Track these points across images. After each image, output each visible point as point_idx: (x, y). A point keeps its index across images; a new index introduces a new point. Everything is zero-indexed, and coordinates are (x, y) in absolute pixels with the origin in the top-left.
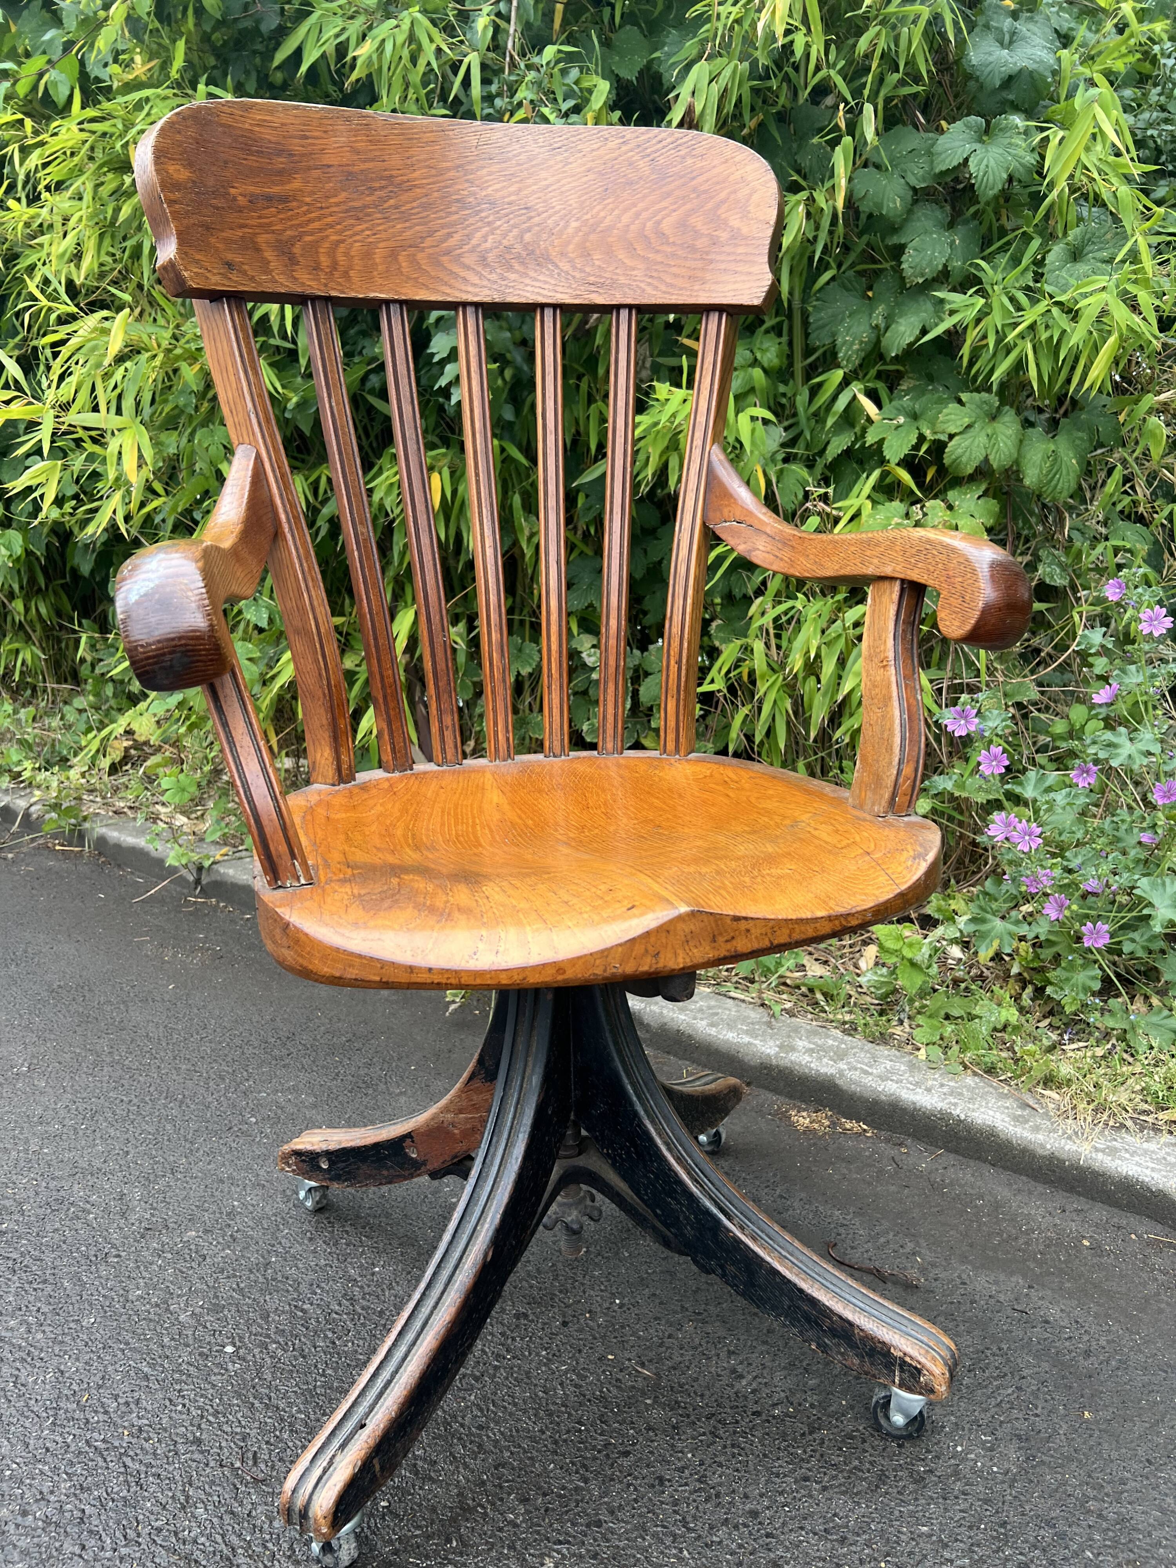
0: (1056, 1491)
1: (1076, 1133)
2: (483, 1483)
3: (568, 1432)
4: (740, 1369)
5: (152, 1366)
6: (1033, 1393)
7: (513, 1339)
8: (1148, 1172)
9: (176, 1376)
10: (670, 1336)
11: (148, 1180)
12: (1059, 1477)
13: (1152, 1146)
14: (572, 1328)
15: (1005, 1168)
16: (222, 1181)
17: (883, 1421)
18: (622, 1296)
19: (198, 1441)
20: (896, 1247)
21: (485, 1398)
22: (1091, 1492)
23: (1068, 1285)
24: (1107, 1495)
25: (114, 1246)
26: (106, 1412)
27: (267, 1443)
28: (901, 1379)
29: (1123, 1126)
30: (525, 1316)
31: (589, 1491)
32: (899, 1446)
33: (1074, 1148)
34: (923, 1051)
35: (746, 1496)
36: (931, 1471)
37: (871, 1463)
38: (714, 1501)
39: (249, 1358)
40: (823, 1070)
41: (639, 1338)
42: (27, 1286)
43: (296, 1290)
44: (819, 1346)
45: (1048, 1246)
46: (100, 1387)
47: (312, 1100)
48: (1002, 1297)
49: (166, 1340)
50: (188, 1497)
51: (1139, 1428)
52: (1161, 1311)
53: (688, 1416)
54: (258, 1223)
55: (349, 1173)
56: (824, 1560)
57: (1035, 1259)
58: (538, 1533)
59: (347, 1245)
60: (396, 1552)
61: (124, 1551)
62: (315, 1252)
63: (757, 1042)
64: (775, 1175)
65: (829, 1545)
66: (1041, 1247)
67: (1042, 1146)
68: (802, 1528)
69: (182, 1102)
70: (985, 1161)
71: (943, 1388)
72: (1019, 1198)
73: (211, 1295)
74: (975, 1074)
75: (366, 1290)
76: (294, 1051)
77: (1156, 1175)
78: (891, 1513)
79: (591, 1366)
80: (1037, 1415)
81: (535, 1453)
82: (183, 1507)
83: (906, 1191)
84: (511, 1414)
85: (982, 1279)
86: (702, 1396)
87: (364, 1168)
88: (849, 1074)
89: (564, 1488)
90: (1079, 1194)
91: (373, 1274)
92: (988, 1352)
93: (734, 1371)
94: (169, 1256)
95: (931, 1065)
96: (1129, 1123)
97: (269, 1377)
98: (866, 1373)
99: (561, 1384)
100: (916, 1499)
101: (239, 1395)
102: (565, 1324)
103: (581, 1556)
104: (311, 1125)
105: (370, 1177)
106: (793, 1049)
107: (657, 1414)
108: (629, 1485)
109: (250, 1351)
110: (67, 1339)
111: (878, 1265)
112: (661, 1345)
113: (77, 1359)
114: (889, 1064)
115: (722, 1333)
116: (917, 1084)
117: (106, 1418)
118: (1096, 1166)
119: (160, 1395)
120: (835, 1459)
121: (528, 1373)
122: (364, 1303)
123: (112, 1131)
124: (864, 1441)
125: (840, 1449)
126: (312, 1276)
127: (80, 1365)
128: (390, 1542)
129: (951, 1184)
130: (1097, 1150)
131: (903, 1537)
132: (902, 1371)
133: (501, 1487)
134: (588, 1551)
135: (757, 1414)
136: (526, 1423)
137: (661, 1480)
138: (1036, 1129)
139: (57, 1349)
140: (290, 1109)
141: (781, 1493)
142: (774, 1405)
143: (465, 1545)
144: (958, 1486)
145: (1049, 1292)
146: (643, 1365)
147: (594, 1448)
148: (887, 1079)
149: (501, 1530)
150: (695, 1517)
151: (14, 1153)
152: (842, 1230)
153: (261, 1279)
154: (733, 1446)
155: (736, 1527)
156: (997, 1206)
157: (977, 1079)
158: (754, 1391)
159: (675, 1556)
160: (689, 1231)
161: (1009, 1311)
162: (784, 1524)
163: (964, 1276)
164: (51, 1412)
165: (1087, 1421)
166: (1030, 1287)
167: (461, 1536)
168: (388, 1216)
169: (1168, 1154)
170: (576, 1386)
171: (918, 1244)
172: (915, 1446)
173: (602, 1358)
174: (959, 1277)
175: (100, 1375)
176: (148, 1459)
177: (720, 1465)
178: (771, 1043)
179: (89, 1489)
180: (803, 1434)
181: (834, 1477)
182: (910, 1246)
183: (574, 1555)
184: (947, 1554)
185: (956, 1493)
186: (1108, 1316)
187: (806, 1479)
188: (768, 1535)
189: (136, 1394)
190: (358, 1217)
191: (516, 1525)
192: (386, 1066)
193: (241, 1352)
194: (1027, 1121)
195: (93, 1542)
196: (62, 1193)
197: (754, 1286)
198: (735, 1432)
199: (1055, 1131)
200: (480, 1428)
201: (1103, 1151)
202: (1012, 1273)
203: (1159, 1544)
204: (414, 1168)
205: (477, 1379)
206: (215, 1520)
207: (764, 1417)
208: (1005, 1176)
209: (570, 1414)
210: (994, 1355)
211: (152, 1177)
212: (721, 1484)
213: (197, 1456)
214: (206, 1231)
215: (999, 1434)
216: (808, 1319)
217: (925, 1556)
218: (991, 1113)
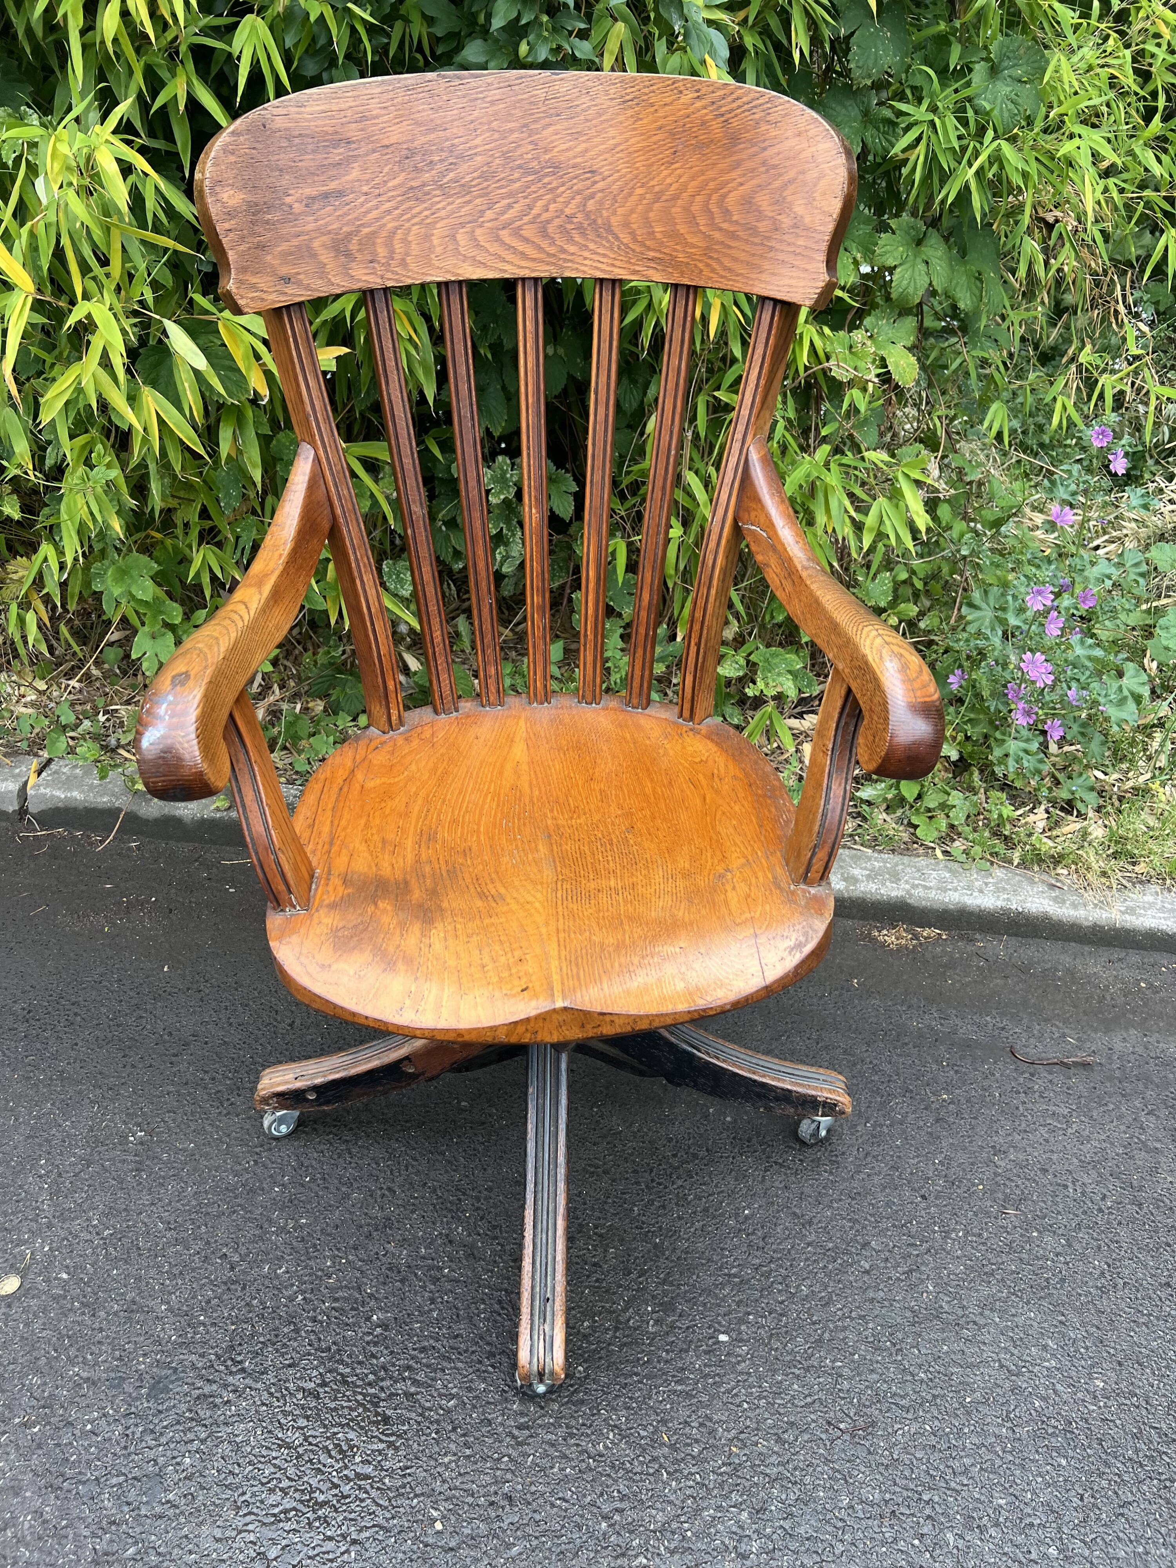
4: (1059, 1180)
8: (1163, 921)
19: (793, 1424)
20: (1048, 1035)
23: (1161, 1024)
26: (697, 1441)
29: (1121, 885)
39: (745, 1337)
45: (1125, 996)
48: (1138, 1051)
57: (1128, 1011)
66: (1123, 999)
70: (1042, 937)
72: (1079, 961)
74: (999, 866)
85: (1116, 1040)
88: (914, 892)
90: (1119, 947)
102: (924, 1197)
116: (969, 888)
117: (702, 1445)
119: (718, 1403)
129: (1031, 963)
130: (1123, 913)
138: (1073, 906)
145: (1157, 1035)
148: (946, 889)
156: (1072, 973)
157: (1004, 871)
161: (1152, 1061)
163: (1105, 1043)
164: (655, 1465)
166: (1144, 1035)
169: (1163, 902)
171: (1058, 1027)
182: (1055, 1030)
189: (700, 1413)
194: (1064, 900)
199: (1087, 904)
201: (1127, 912)
208: (1059, 946)
218: (1036, 900)
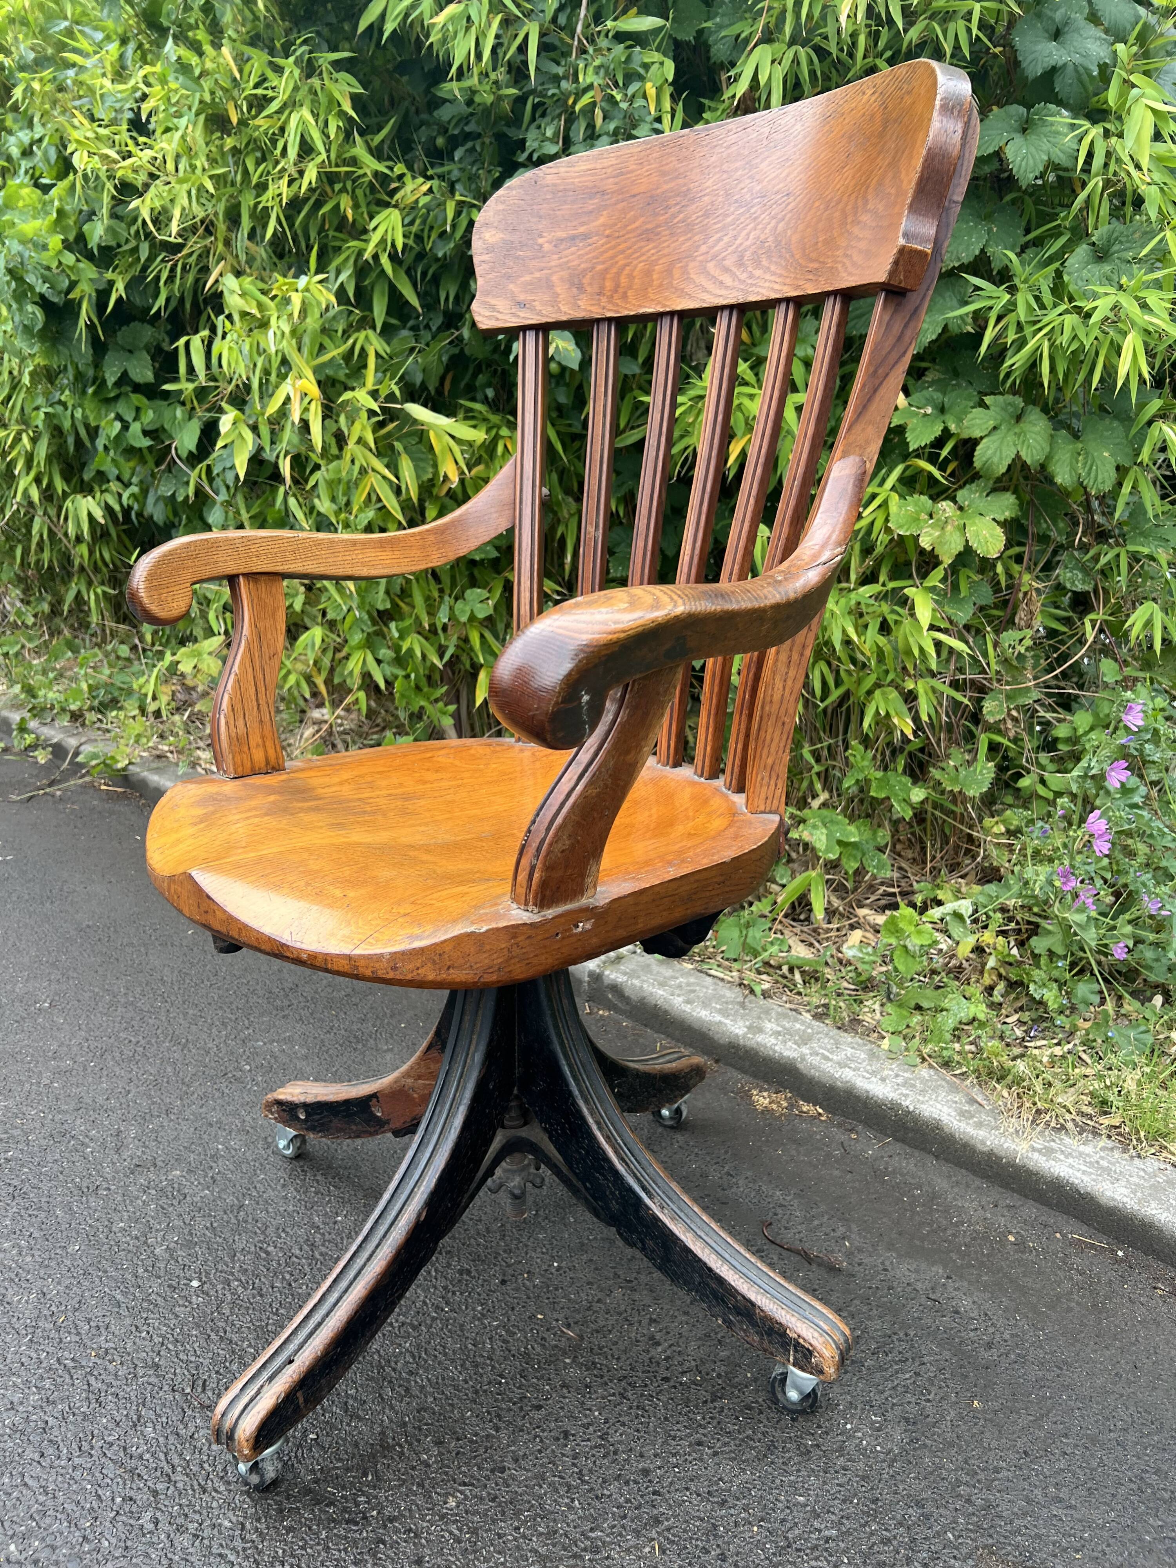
0: (932, 1473)
1: (1017, 1132)
2: (405, 1424)
3: (489, 1383)
4: (658, 1336)
5: (124, 1294)
6: (929, 1379)
7: (454, 1293)
8: (1079, 1174)
9: (145, 1305)
10: (599, 1301)
11: (144, 1118)
12: (937, 1460)
13: (1088, 1149)
14: (509, 1287)
15: (947, 1160)
16: (211, 1125)
17: (780, 1396)
18: (560, 1259)
19: (157, 1366)
20: (828, 1230)
21: (419, 1347)
22: (965, 1478)
23: (985, 1278)
24: (979, 1481)
25: (105, 1179)
26: (78, 1334)
27: (217, 1372)
28: (795, 1358)
29: (1063, 1127)
30: (469, 1272)
31: (498, 1438)
32: (793, 1420)
33: (1013, 1146)
34: (886, 1041)
35: (642, 1456)
36: (818, 1446)
37: (763, 1434)
38: (611, 1457)
39: (212, 1293)
40: (786, 1053)
41: (570, 1300)
42: (23, 1212)
43: (263, 1232)
44: (724, 1321)
45: (974, 1239)
46: (76, 1310)
47: (304, 1051)
48: (919, 1286)
49: (140, 1271)
50: (139, 1417)
51: (1024, 1420)
52: (1069, 1310)
53: (602, 1377)
54: (238, 1165)
55: (323, 1125)
56: (702, 1520)
57: (959, 1251)
58: (446, 1474)
59: (316, 1193)
60: (316, 1481)
61: (77, 1461)
62: (285, 1197)
63: (727, 1021)
64: (726, 1152)
65: (709, 1507)
66: (967, 1240)
67: (983, 1143)
68: (687, 1489)
69: (185, 1046)
70: (930, 1152)
71: (832, 1370)
72: (956, 1190)
73: (186, 1231)
74: (931, 1066)
75: (327, 1237)
76: (295, 1002)
77: (1085, 1178)
78: (773, 1482)
79: (521, 1324)
80: (928, 1401)
81: (456, 1401)
82: (135, 1426)
83: (849, 1176)
84: (440, 1363)
85: (904, 1267)
86: (618, 1359)
87: (336, 1122)
88: (810, 1059)
89: (476, 1435)
90: (1013, 1190)
91: (335, 1223)
92: (895, 1337)
93: (652, 1338)
94: (153, 1192)
95: (892, 1055)
96: (1070, 1125)
97: (227, 1312)
98: (765, 1350)
99: (491, 1339)
100: (798, 1471)
101: (198, 1326)
102: (503, 1282)
103: (482, 1499)
104: (301, 1076)
105: (339, 1130)
106: (760, 1030)
107: (574, 1373)
108: (536, 1437)
109: (214, 1286)
110: (53, 1264)
111: (806, 1246)
112: (589, 1309)
113: (59, 1283)
114: (850, 1051)
115: (648, 1301)
116: (874, 1073)
117: (77, 1338)
118: (1031, 1165)
119: (128, 1321)
120: (730, 1427)
121: (462, 1326)
122: (323, 1249)
123: (117, 1069)
124: (761, 1412)
125: (737, 1418)
126: (280, 1220)
127: (61, 1288)
128: (313, 1471)
129: (894, 1172)
131: (779, 1505)
132: (796, 1351)
133: (420, 1429)
134: (489, 1494)
135: (666, 1379)
136: (453, 1371)
137: (566, 1434)
138: (979, 1125)
139: (42, 1272)
140: (283, 1059)
141: (674, 1455)
142: (683, 1373)
143: (379, 1479)
144: (841, 1461)
145: (965, 1284)
146: (568, 1326)
147: (510, 1400)
148: (846, 1066)
149: (413, 1468)
150: (590, 1471)
151: (27, 1085)
152: (779, 1211)
153: (233, 1221)
154: (638, 1407)
155: (627, 1483)
156: (934, 1197)
157: (932, 1072)
158: (667, 1359)
159: (566, 1505)
160: (614, 1206)
161: (923, 1300)
162: (671, 1483)
163: (887, 1263)
164: (30, 1330)
165: (975, 1410)
166: (948, 1277)
167: (376, 1471)
168: (358, 1167)
169: (1102, 1158)
170: (504, 1341)
171: (849, 1229)
172: (807, 1421)
173: (533, 1317)
174: (883, 1263)
175: (77, 1299)
176: (110, 1379)
177: (623, 1424)
178: (741, 1023)
179: (54, 1402)
180: (705, 1402)
181: (726, 1444)
182: (841, 1230)
183: (476, 1496)
184: (817, 1525)
185: (837, 1468)
186: (1017, 1311)
187: (700, 1443)
188: (655, 1493)
189: (107, 1320)
190: (330, 1167)
191: (428, 1466)
192: (378, 1023)
193: (206, 1287)
194: (972, 1117)
195: (51, 1451)
196: (66, 1126)
197: (669, 1261)
198: (642, 1395)
199: (997, 1128)
200: (411, 1373)
201: (1039, 1151)
202: (933, 1264)
203: (1018, 1532)
204: (376, 1126)
205: (414, 1328)
206: (161, 1439)
207: (672, 1383)
208: (945, 1168)
209: (493, 1367)
210: (900, 1340)
211: (148, 1117)
212: (620, 1442)
213: (153, 1380)
214: (190, 1171)
215: (889, 1415)
216: (716, 1297)
217: (796, 1524)
218: (939, 1106)
